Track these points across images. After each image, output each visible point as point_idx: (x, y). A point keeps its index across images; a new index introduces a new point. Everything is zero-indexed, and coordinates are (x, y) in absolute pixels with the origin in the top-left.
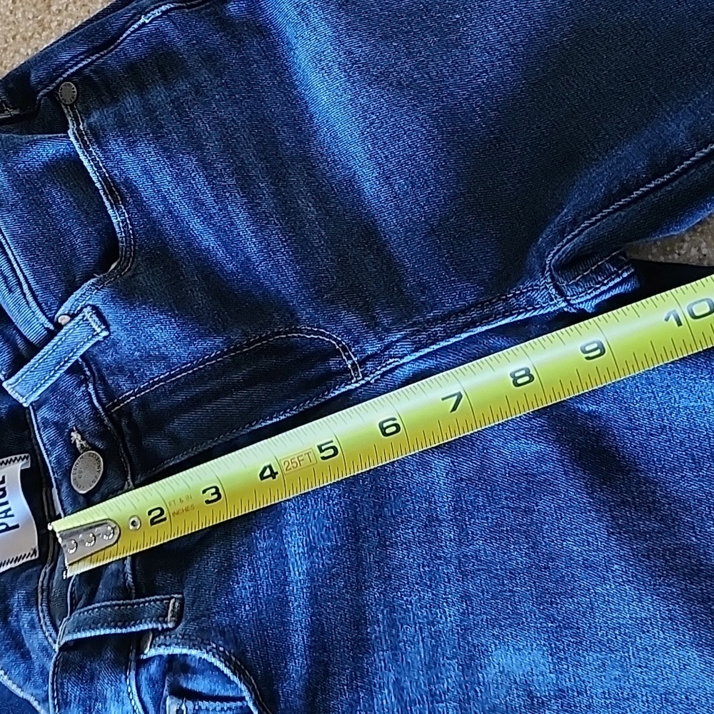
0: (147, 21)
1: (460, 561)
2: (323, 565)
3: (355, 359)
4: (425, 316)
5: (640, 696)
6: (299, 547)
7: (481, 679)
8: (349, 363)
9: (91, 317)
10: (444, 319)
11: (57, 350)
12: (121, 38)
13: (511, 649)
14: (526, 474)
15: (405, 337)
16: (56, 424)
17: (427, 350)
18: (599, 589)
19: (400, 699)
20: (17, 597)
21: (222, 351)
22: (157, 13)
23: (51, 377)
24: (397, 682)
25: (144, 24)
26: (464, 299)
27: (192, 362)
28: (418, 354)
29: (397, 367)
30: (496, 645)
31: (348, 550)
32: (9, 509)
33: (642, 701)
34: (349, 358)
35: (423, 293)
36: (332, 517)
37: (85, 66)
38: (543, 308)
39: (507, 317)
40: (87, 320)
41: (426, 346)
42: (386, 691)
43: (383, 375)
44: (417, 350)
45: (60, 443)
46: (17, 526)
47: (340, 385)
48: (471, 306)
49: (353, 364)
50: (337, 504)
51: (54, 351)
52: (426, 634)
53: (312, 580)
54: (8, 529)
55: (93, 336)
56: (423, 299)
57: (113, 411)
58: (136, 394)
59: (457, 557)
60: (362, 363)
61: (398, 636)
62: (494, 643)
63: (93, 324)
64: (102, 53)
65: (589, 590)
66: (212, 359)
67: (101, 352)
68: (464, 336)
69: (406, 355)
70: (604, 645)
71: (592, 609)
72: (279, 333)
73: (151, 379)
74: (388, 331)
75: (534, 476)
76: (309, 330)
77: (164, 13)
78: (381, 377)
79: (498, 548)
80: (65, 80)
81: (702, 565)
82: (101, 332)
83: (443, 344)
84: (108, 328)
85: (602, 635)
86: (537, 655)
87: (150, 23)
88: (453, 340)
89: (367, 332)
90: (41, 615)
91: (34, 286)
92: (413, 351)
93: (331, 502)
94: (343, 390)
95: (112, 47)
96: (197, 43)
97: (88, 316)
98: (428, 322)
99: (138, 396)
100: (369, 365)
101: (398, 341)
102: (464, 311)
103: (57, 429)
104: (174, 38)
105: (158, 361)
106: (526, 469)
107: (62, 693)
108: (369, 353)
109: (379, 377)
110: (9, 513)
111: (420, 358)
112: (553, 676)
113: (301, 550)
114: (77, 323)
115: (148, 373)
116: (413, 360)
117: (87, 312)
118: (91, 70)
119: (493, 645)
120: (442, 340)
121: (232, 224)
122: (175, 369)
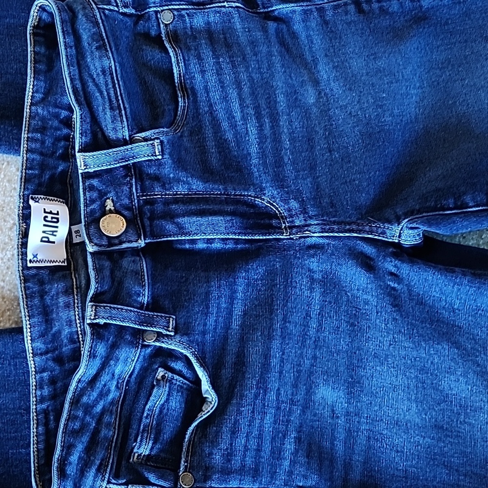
0: (227, 6)
1: (316, 339)
2: (250, 323)
3: (287, 225)
4: (329, 218)
5: (384, 420)
6: (239, 311)
7: (313, 399)
8: (284, 225)
9: (157, 145)
10: (339, 223)
11: (127, 152)
12: (209, 6)
13: (330, 388)
14: (356, 308)
15: (318, 224)
16: (99, 191)
17: (327, 234)
18: (378, 368)
19: (277, 399)
20: (56, 286)
21: (221, 192)
22: (234, 5)
23: (115, 164)
24: (278, 389)
25: (224, 7)
26: (351, 218)
27: (203, 192)
28: (322, 234)
29: (308, 237)
30: (323, 384)
31: (266, 318)
32: (56, 231)
33: (385, 423)
34: (284, 223)
35: (332, 207)
36: (259, 300)
37: (184, 9)
38: (388, 238)
39: (369, 234)
40: (154, 146)
41: (327, 232)
42: (273, 393)
43: (300, 238)
44: (322, 232)
45: (98, 203)
46: (54, 242)
47: (277, 234)
48: (353, 223)
49: (285, 227)
50: (263, 294)
51: (124, 152)
52: (295, 370)
53: (243, 330)
54: (49, 242)
55: (152, 155)
56: (331, 210)
57: (141, 198)
58: (163, 195)
59: (315, 337)
60: (291, 228)
61: (283, 367)
62: (323, 383)
63: (156, 149)
64: (195, 7)
65: (373, 368)
66: (215, 195)
67: (149, 166)
68: (347, 235)
69: (316, 233)
70: (373, 394)
71: (372, 376)
72: (250, 196)
73: (176, 191)
74: (311, 218)
75: (361, 310)
76: (268, 201)
77: (237, 7)
78: (299, 239)
79: (335, 338)
80: (169, 9)
81: (425, 367)
82: (158, 155)
83: (336, 234)
84: (162, 155)
85: (374, 389)
86: (341, 394)
87: (228, 7)
88: (341, 235)
89: (300, 214)
90: (76, 301)
91: (129, 115)
92: (319, 232)
93: (260, 293)
94: (278, 237)
95: (202, 7)
96: (248, 31)
97: (156, 144)
98: (331, 221)
99: (163, 196)
100: (294, 231)
101: (314, 225)
102: (349, 224)
103: (99, 194)
104: (237, 22)
105: (184, 184)
106: (357, 305)
107: (94, 350)
108: (297, 224)
109: (298, 238)
110: (55, 233)
111: (322, 237)
112: (346, 405)
113: (240, 313)
114: (148, 145)
115: (175, 188)
116: (318, 236)
117: (157, 142)
118: (186, 13)
119: (322, 384)
120: (336, 232)
121: (247, 133)
122: (192, 192)
